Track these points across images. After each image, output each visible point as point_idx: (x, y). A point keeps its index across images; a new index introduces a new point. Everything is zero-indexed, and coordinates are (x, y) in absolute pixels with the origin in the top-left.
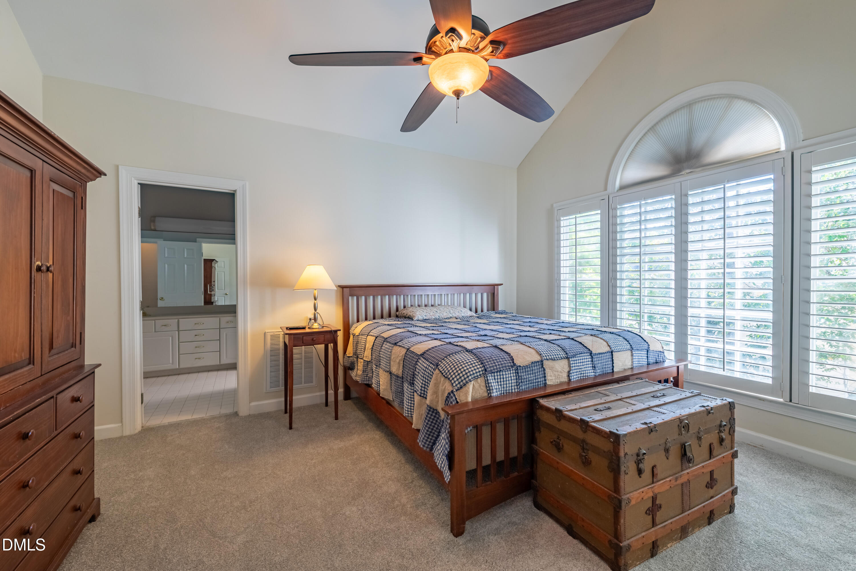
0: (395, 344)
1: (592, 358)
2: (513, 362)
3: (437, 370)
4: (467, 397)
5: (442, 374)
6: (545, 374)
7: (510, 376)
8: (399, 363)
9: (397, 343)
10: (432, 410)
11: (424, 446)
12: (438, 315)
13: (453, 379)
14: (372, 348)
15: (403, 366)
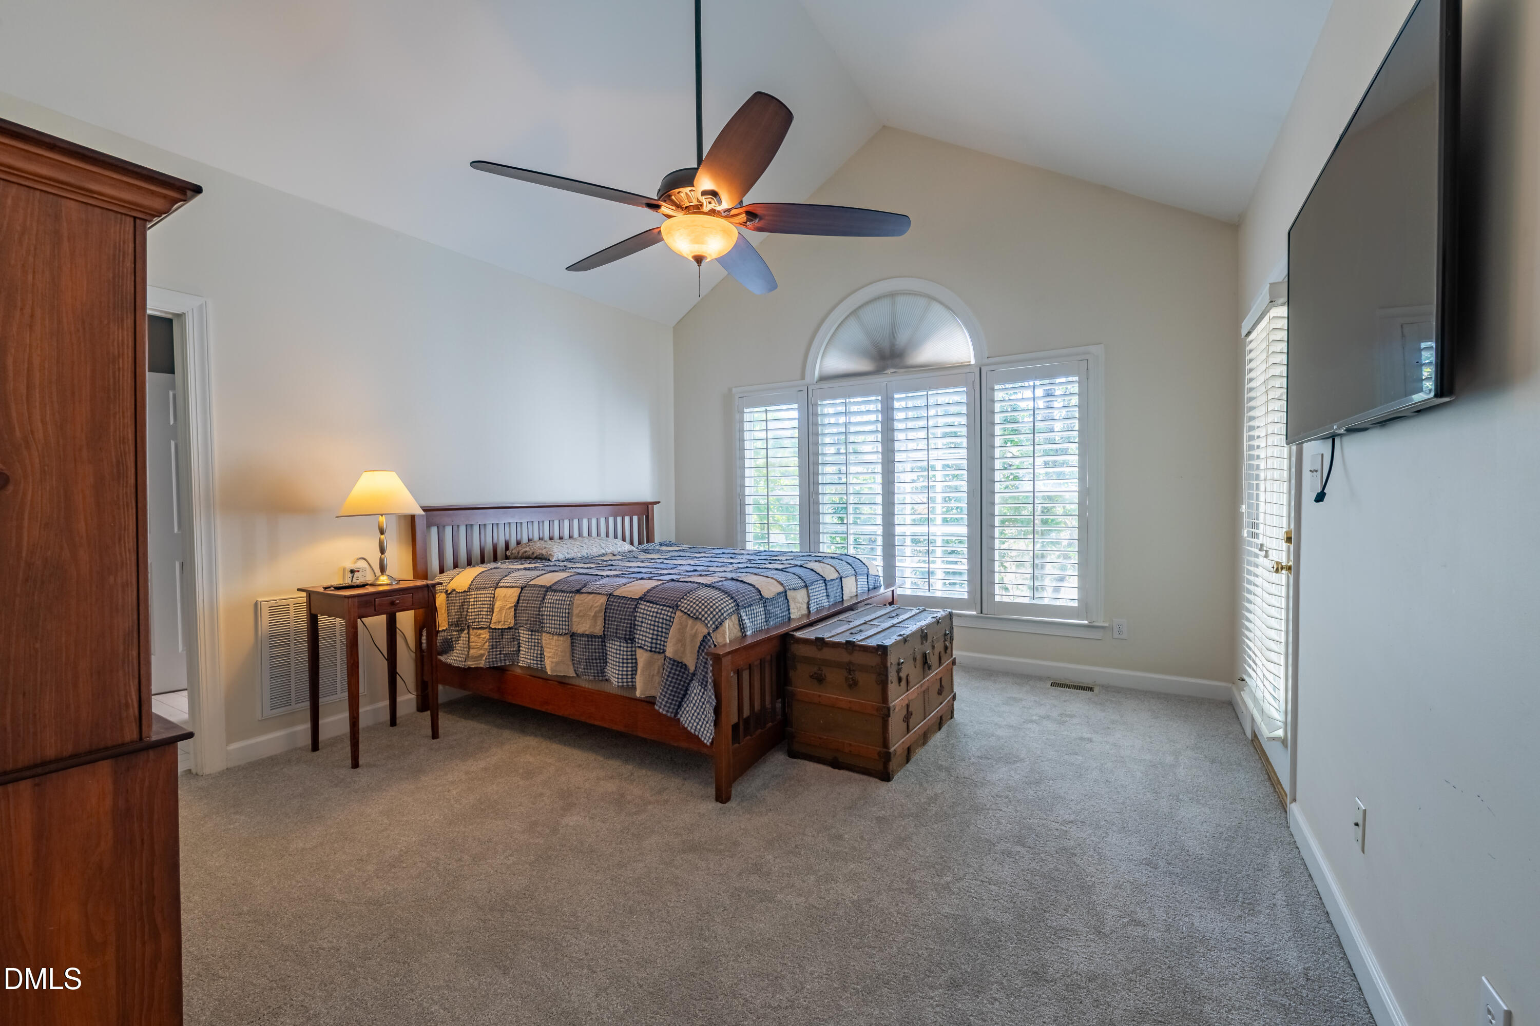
0: (578, 591)
1: (826, 585)
2: (761, 594)
3: (678, 613)
4: (725, 638)
5: (689, 615)
6: (789, 606)
7: (759, 609)
8: (595, 617)
9: (581, 589)
10: (676, 663)
11: (667, 711)
12: (586, 551)
13: (706, 619)
14: (515, 606)
15: (605, 619)
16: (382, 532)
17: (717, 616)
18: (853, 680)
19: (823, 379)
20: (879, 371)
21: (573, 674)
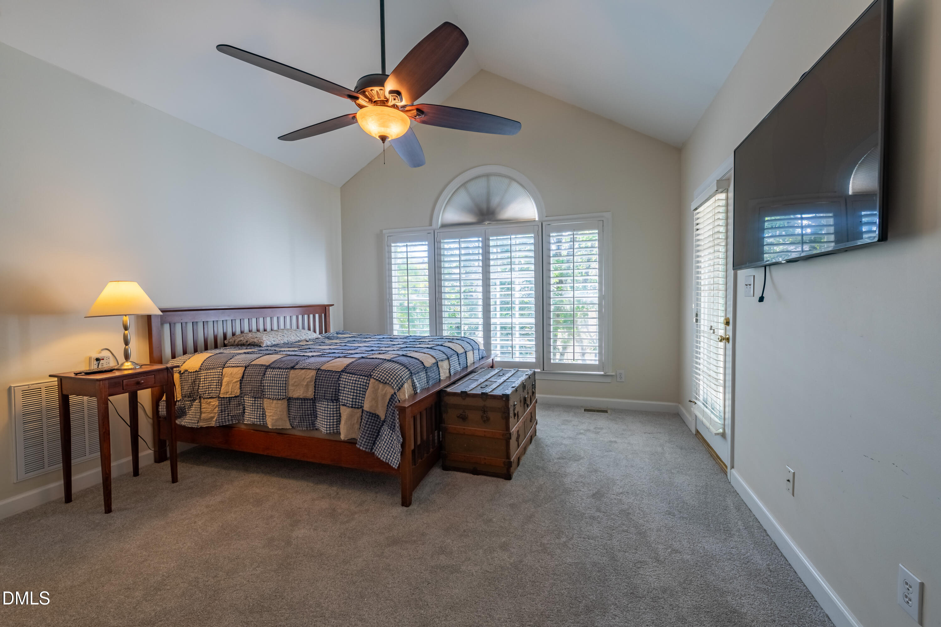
0: (293, 368)
1: (458, 357)
2: (424, 365)
3: (372, 380)
4: (405, 395)
5: (380, 381)
6: (439, 371)
7: (423, 374)
8: (307, 386)
9: (294, 366)
10: (371, 415)
11: (366, 448)
12: (287, 339)
13: (392, 383)
14: (240, 380)
15: (315, 387)
16: (126, 328)
17: (399, 381)
18: (487, 417)
19: (444, 226)
20: (480, 222)
21: (288, 426)
